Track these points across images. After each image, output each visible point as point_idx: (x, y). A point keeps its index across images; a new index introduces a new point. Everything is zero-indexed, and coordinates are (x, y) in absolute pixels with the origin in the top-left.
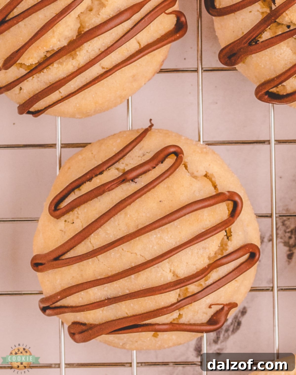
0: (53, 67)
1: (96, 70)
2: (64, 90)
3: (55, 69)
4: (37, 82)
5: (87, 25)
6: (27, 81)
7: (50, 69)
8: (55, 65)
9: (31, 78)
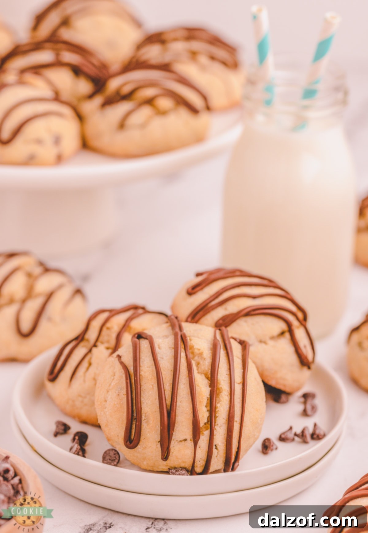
0: (218, 407)
1: (238, 388)
2: (237, 418)
3: (220, 407)
4: (220, 429)
5: (207, 369)
6: (215, 436)
7: (218, 411)
8: (218, 405)
9: (215, 430)
